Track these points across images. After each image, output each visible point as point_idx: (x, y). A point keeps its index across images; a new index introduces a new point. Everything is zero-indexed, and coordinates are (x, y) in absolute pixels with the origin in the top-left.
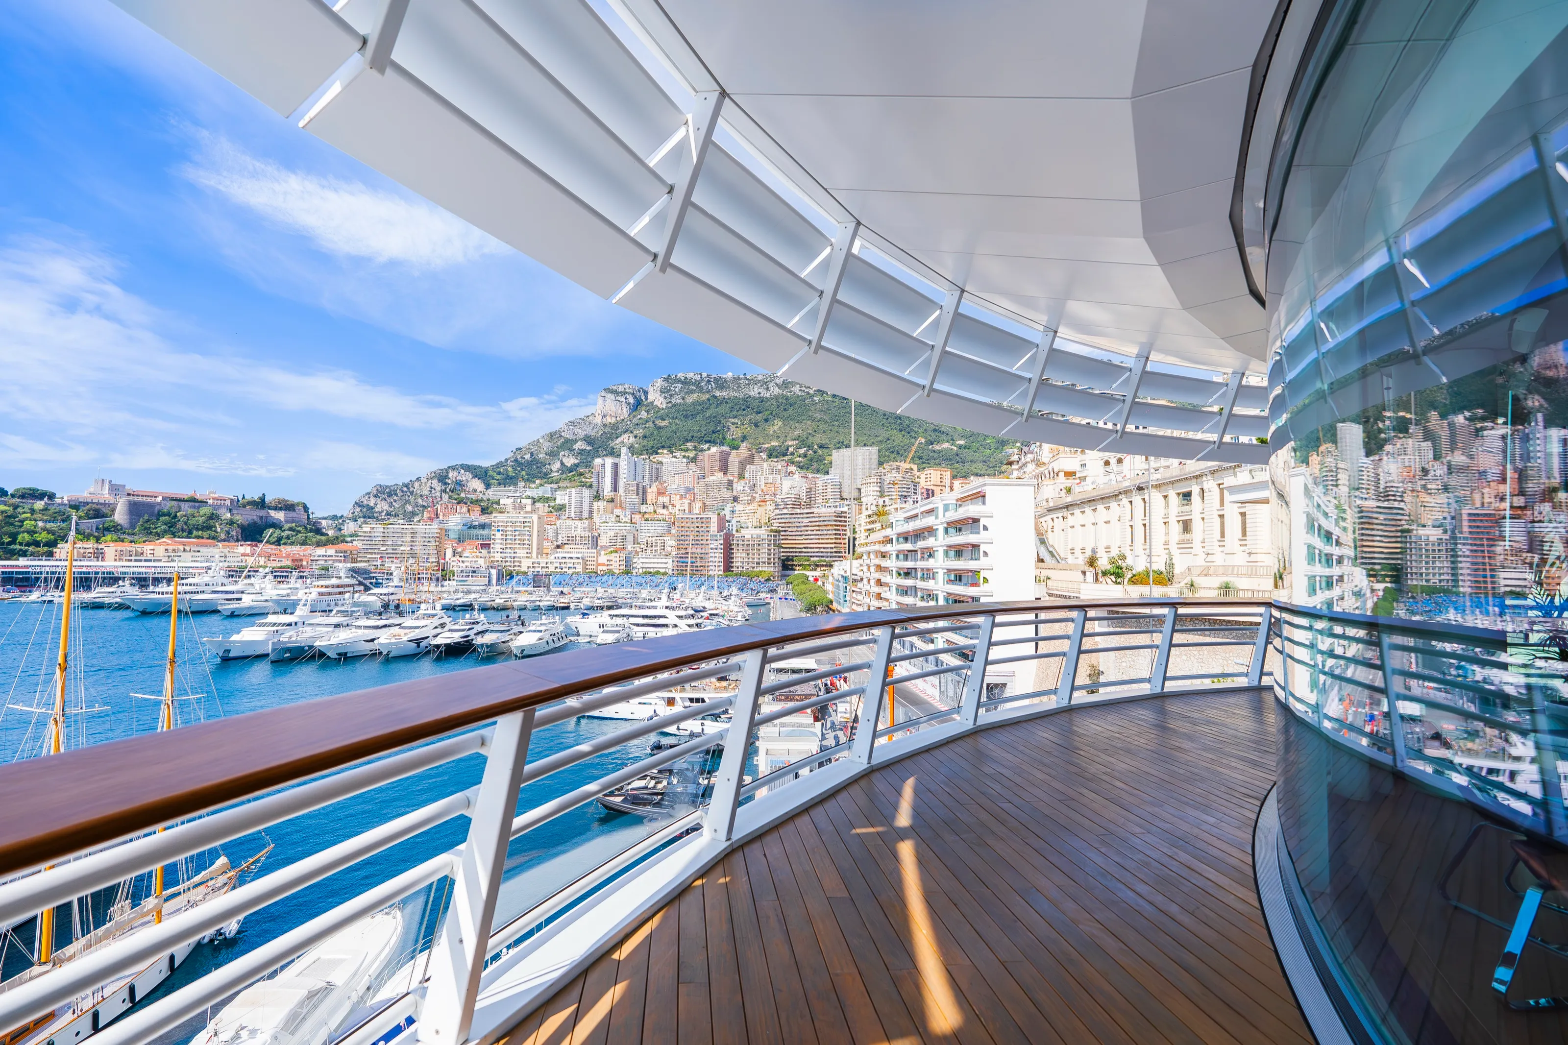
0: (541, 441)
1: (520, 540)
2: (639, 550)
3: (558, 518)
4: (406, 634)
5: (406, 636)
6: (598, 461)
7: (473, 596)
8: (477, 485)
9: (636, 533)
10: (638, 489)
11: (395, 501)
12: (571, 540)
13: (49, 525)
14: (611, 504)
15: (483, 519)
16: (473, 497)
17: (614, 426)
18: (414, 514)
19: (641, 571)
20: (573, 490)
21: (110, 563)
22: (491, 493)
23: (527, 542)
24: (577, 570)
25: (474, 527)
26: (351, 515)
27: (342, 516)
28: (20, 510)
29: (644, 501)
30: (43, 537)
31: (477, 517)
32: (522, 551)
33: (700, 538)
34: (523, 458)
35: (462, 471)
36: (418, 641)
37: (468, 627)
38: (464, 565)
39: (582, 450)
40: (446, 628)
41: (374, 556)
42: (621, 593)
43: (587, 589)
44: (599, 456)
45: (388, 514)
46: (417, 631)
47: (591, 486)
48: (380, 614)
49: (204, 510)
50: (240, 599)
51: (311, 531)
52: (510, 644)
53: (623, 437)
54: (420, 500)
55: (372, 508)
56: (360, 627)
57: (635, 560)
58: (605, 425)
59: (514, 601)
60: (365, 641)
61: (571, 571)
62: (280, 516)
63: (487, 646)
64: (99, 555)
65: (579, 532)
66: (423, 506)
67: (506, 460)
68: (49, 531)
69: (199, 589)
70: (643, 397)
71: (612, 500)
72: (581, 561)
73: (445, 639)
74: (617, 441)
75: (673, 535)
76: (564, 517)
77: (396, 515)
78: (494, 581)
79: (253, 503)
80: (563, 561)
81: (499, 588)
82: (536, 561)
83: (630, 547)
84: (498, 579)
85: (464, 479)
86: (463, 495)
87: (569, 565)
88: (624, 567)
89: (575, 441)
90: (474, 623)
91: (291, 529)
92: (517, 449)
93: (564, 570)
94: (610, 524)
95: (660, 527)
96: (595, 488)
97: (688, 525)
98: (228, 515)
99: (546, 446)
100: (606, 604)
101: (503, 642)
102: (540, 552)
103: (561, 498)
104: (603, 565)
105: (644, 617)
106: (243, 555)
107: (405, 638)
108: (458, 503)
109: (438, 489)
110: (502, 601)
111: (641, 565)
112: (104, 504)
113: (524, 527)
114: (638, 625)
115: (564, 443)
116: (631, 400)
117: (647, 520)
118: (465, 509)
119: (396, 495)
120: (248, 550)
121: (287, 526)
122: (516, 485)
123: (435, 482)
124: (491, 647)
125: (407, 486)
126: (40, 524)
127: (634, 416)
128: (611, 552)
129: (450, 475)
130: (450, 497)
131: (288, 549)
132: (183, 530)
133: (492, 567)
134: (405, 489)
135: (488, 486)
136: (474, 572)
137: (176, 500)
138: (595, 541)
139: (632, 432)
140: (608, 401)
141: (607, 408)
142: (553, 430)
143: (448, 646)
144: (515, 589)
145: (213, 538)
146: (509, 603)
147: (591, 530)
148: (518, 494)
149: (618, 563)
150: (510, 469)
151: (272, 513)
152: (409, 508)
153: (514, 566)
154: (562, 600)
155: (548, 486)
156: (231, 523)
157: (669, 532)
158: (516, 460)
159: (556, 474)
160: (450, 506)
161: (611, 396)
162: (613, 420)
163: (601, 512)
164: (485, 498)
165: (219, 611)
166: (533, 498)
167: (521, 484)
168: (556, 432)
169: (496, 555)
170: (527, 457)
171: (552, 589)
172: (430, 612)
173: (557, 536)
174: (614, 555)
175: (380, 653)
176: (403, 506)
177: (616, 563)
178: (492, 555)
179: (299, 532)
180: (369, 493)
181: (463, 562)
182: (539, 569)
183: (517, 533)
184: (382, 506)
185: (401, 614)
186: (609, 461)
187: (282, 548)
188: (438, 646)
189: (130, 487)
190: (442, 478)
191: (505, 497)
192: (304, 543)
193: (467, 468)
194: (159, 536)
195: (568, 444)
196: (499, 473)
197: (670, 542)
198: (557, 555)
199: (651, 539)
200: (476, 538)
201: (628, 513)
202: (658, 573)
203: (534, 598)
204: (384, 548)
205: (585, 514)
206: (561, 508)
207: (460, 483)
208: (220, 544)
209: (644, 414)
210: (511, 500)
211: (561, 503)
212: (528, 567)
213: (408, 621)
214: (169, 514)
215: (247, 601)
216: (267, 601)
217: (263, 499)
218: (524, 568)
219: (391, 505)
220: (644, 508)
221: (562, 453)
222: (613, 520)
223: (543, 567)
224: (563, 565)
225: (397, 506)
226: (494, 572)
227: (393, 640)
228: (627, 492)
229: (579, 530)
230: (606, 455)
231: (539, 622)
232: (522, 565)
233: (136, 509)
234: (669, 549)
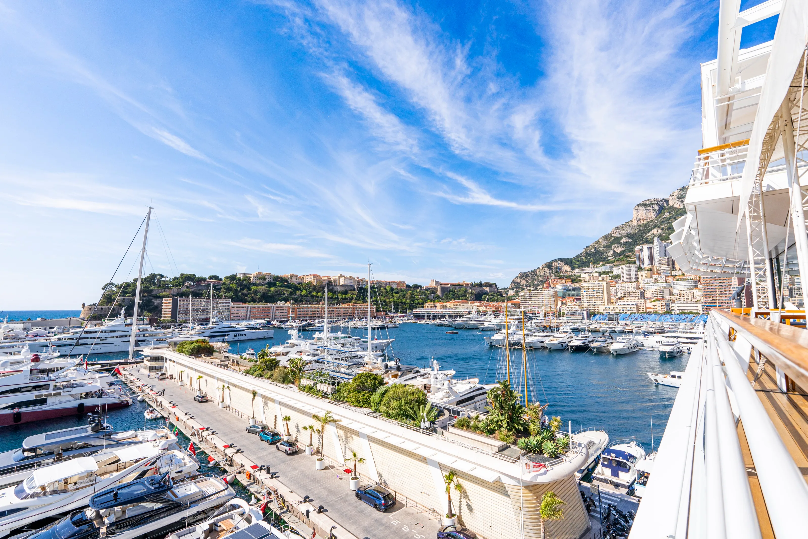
0: (600, 241)
1: (597, 295)
2: (674, 299)
3: (617, 282)
4: (556, 340)
5: (557, 341)
6: (638, 248)
7: (578, 325)
8: (567, 268)
9: (671, 289)
10: (668, 261)
11: (529, 279)
12: (627, 294)
13: (422, 297)
14: (649, 273)
15: (574, 285)
16: (567, 274)
17: (647, 225)
18: (538, 285)
19: (678, 312)
20: (624, 266)
21: (439, 310)
22: (576, 272)
23: (601, 297)
24: (633, 312)
25: (570, 290)
26: (511, 287)
27: (507, 288)
28: (414, 292)
29: (674, 268)
30: (420, 301)
31: (569, 284)
32: (598, 301)
33: (723, 290)
34: (590, 251)
35: (559, 262)
36: (562, 344)
37: (584, 338)
38: (568, 309)
39: (626, 242)
40: (573, 339)
41: (526, 306)
42: (665, 325)
43: (641, 323)
44: (638, 245)
45: (526, 286)
46: (561, 339)
47: (634, 263)
48: (543, 331)
49: (463, 289)
50: (484, 324)
51: (499, 295)
52: (609, 347)
53: (653, 231)
54: (540, 278)
55: (519, 283)
56: (536, 336)
57: (673, 305)
58: (639, 226)
59: (600, 327)
60: (539, 342)
61: (629, 313)
62: (487, 289)
63: (596, 348)
64: (435, 307)
65: (631, 290)
66: (542, 281)
67: (581, 254)
68: (422, 299)
69: (470, 319)
70: (665, 204)
71: (651, 270)
72: (635, 306)
73: (574, 343)
74: (649, 234)
75: (700, 289)
76: (619, 282)
77: (530, 286)
78: (585, 317)
79: (477, 285)
80: (624, 306)
81: (588, 321)
82: (608, 306)
83: (667, 297)
84: (588, 317)
85: (560, 265)
86: (561, 274)
87: (628, 309)
88: (665, 309)
89: (621, 238)
90: (586, 337)
91: (492, 295)
92: (587, 247)
93: (625, 311)
94: (651, 284)
95: (689, 284)
96: (637, 263)
97: (712, 282)
98: (470, 290)
99: (603, 243)
100: (657, 331)
101: (604, 347)
102: (609, 302)
103: (616, 271)
104: (650, 308)
105: (687, 338)
106: (478, 306)
107: (557, 342)
108: (560, 278)
109: (548, 272)
110: (593, 327)
111: (678, 308)
112: (434, 289)
113: (599, 289)
114: (684, 343)
115: (613, 240)
116: (657, 208)
117: (678, 280)
118: (563, 281)
119: (529, 276)
120: (479, 304)
121: (490, 294)
122: (589, 266)
123: (546, 268)
124: (598, 348)
125: (533, 272)
126: (419, 297)
127: (660, 217)
128: (655, 301)
129: (553, 264)
130: (555, 276)
131: (492, 304)
132: (457, 297)
133: (584, 310)
134: (533, 273)
135: (573, 268)
136: (574, 313)
137: (454, 285)
138: (642, 295)
139: (659, 227)
140: (640, 211)
141: (640, 215)
142: (607, 234)
143: (576, 346)
144: (598, 321)
145: (467, 300)
146: (597, 329)
147: (638, 288)
148: (591, 271)
149: (661, 307)
150: (583, 258)
151: (484, 288)
152: (535, 282)
153: (595, 310)
154: (627, 328)
155: (607, 266)
156: (472, 293)
157: (696, 287)
158: (587, 253)
159: (611, 258)
160: (556, 280)
161: (642, 208)
162: (645, 221)
163: (644, 277)
164: (573, 274)
165: (478, 328)
166: (599, 273)
167: (592, 266)
168: (608, 234)
169: (585, 304)
170: (593, 250)
171: (620, 322)
172: (565, 330)
173: (617, 293)
174: (657, 302)
175: (547, 348)
176: (533, 281)
177: (659, 307)
178: (582, 304)
179: (495, 296)
180: (517, 277)
181: (568, 308)
182: (610, 311)
183: (595, 292)
184: (524, 282)
185: (552, 331)
186: (646, 247)
187: (490, 303)
188: (572, 347)
189: (441, 281)
190: (549, 266)
191: (584, 273)
192: (497, 301)
193: (562, 260)
194: (450, 300)
195: (617, 240)
196: (578, 261)
197: (698, 294)
198: (620, 303)
199: (682, 292)
200: (572, 295)
201: (663, 277)
202: (691, 313)
203: (611, 326)
204: (530, 302)
205: (633, 279)
206: (618, 276)
207: (557, 268)
208: (469, 302)
209: (667, 215)
210: (587, 275)
211: (616, 274)
212: (603, 310)
213: (556, 335)
214: (452, 291)
215: (486, 325)
216: (493, 325)
217: (481, 282)
218: (601, 311)
219: (527, 281)
220: (674, 273)
221: (614, 246)
222: (653, 281)
223: (611, 310)
224: (624, 309)
225: (530, 282)
226: (585, 313)
227: (551, 342)
228: (660, 264)
229: (631, 288)
230: (643, 243)
231: (621, 338)
232: (600, 309)
233: (444, 289)
234: (698, 298)
